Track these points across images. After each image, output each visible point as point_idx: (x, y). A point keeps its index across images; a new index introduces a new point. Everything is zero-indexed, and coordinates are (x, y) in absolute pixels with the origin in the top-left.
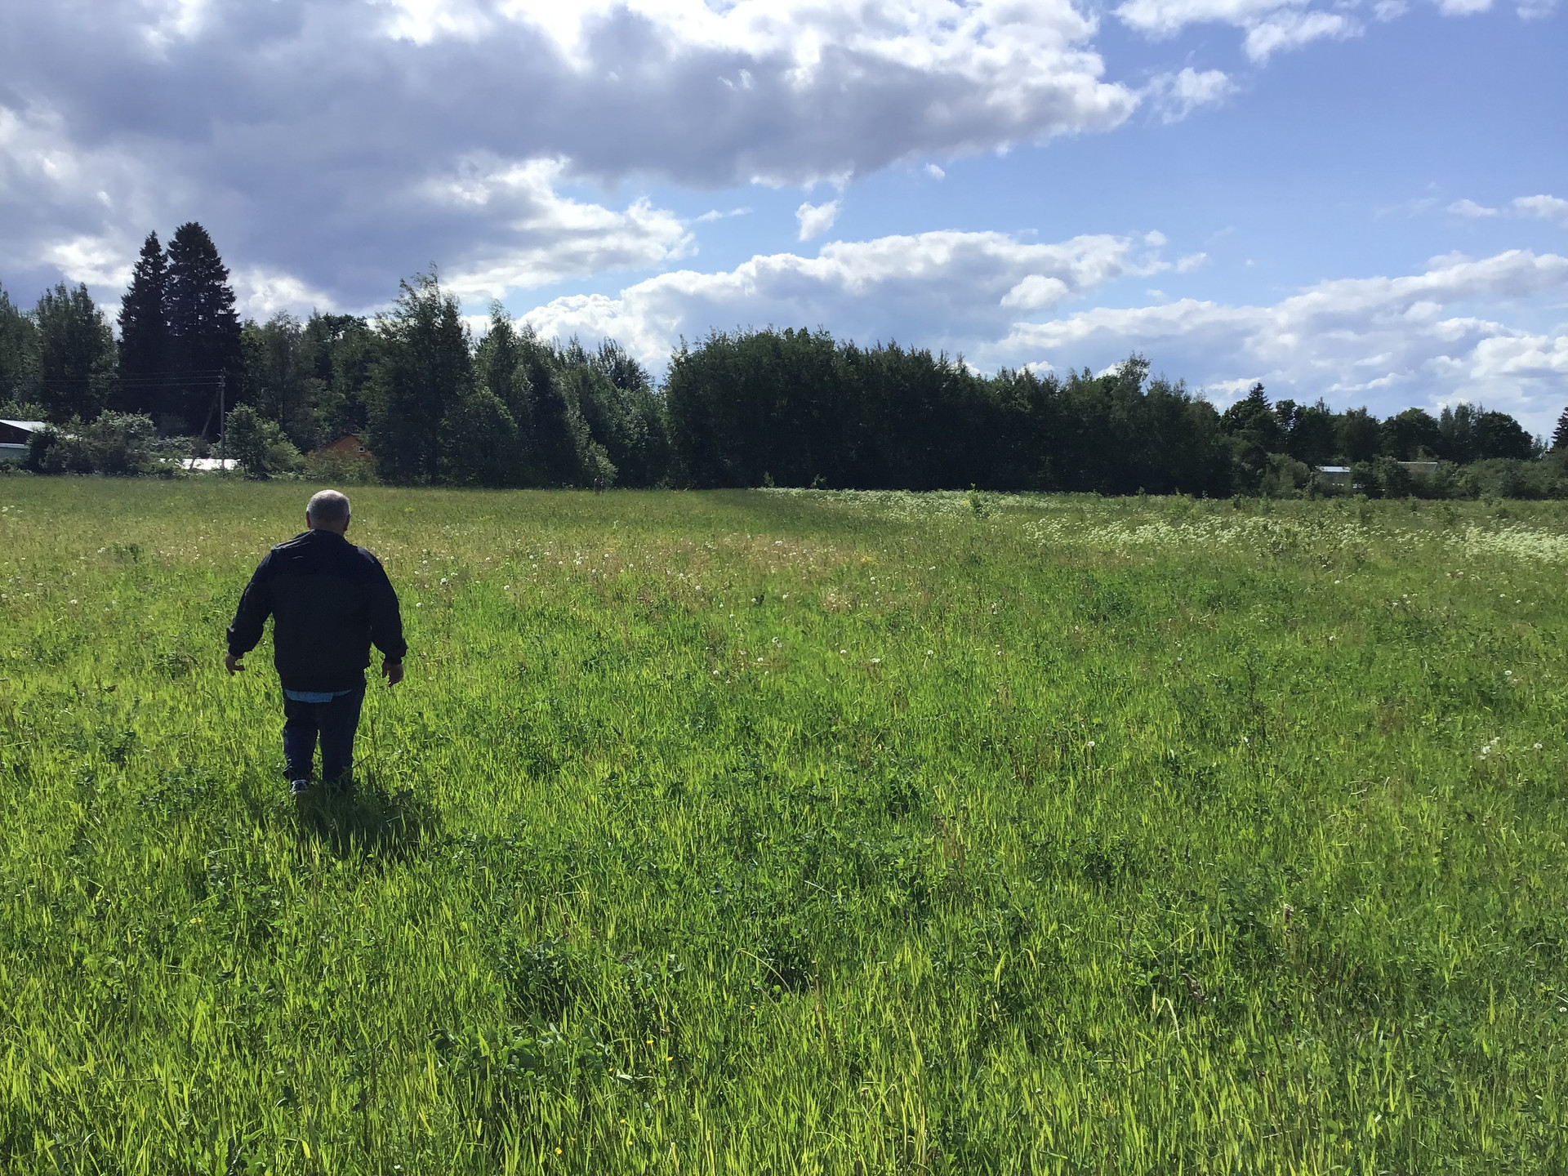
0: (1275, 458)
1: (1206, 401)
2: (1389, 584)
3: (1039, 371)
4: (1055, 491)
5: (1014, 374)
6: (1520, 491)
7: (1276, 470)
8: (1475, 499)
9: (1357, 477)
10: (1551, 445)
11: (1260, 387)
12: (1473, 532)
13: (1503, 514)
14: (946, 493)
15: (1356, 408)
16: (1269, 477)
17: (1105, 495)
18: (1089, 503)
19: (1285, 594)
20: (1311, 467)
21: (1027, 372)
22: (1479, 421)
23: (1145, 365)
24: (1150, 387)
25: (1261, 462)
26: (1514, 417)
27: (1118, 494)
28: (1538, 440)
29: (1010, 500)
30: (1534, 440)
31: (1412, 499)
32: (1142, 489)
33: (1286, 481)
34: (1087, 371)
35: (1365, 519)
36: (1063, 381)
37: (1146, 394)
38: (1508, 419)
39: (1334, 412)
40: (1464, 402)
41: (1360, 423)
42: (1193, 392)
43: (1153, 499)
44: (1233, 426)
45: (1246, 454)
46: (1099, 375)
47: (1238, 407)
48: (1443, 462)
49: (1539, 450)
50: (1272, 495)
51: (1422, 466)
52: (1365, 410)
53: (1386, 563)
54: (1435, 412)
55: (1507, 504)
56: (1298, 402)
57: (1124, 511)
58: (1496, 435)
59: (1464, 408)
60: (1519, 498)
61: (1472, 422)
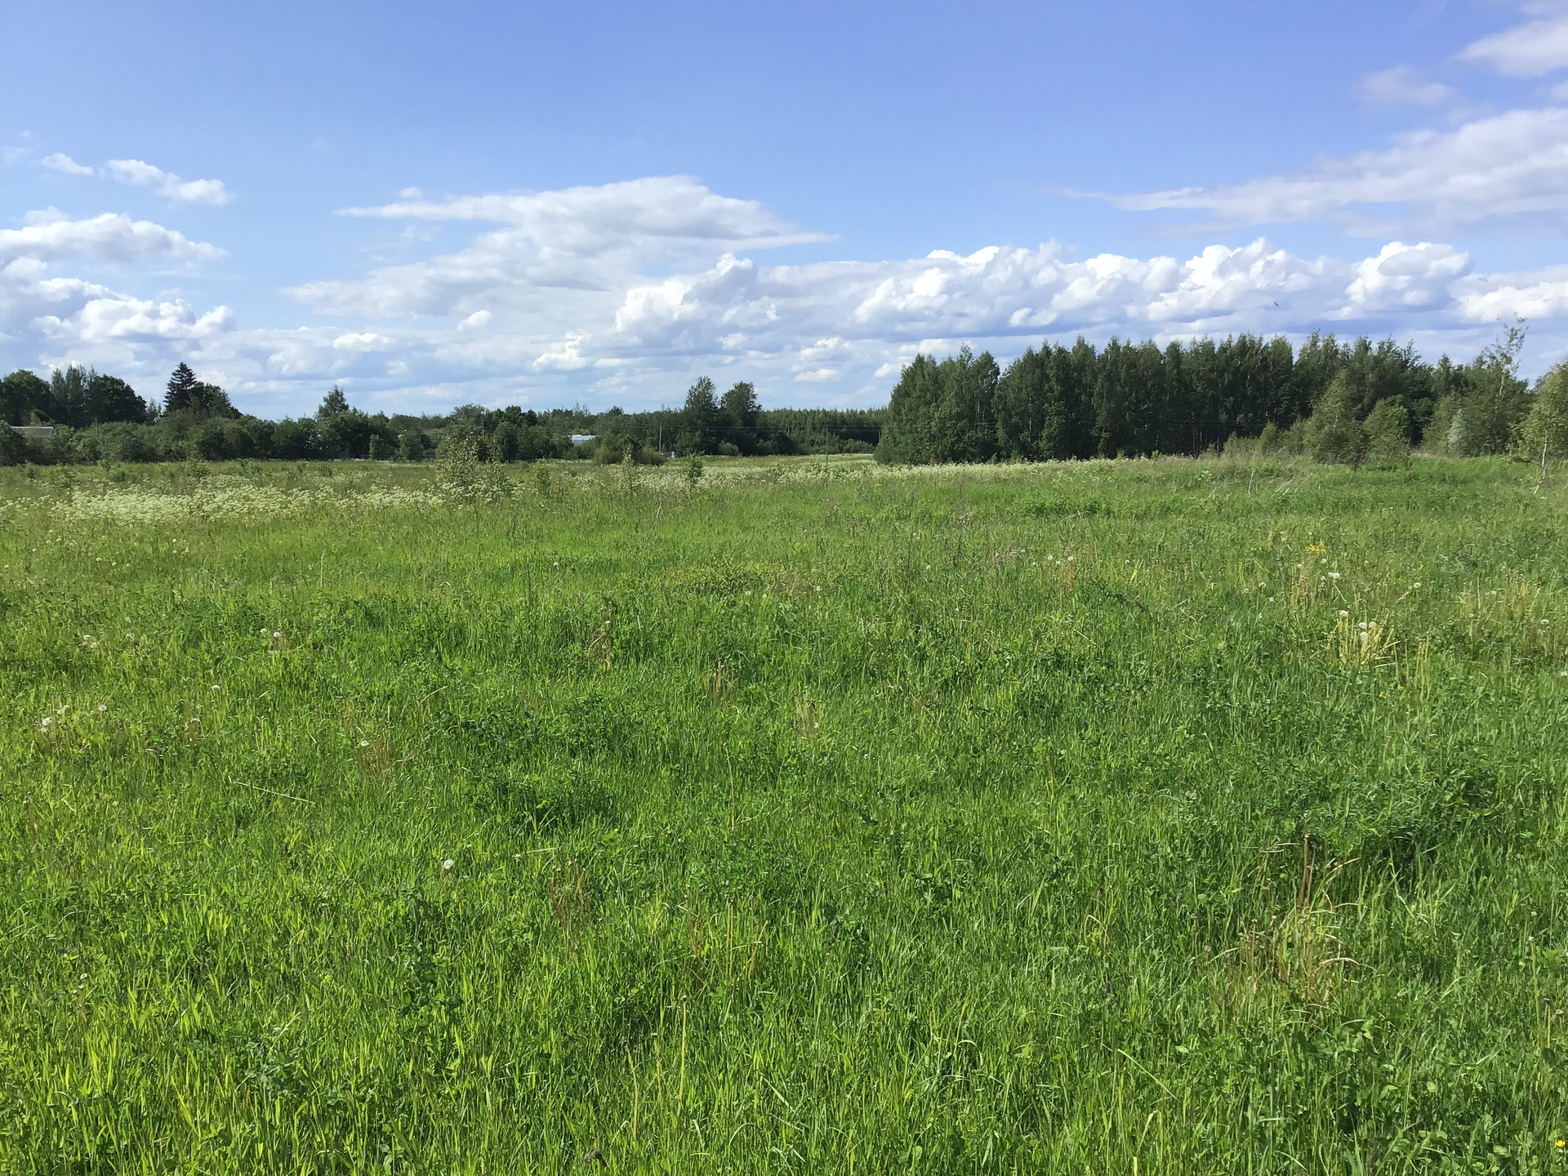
6: (141, 454)
8: (95, 464)
10: (163, 409)
12: (78, 496)
13: (121, 479)
22: (91, 385)
26: (126, 382)
28: (152, 404)
30: (148, 404)
31: (29, 465)
38: (121, 383)
40: (75, 365)
48: (60, 426)
49: (154, 414)
51: (34, 430)
54: (46, 376)
55: (125, 467)
58: (111, 399)
59: (75, 371)
60: (138, 461)
61: (86, 386)
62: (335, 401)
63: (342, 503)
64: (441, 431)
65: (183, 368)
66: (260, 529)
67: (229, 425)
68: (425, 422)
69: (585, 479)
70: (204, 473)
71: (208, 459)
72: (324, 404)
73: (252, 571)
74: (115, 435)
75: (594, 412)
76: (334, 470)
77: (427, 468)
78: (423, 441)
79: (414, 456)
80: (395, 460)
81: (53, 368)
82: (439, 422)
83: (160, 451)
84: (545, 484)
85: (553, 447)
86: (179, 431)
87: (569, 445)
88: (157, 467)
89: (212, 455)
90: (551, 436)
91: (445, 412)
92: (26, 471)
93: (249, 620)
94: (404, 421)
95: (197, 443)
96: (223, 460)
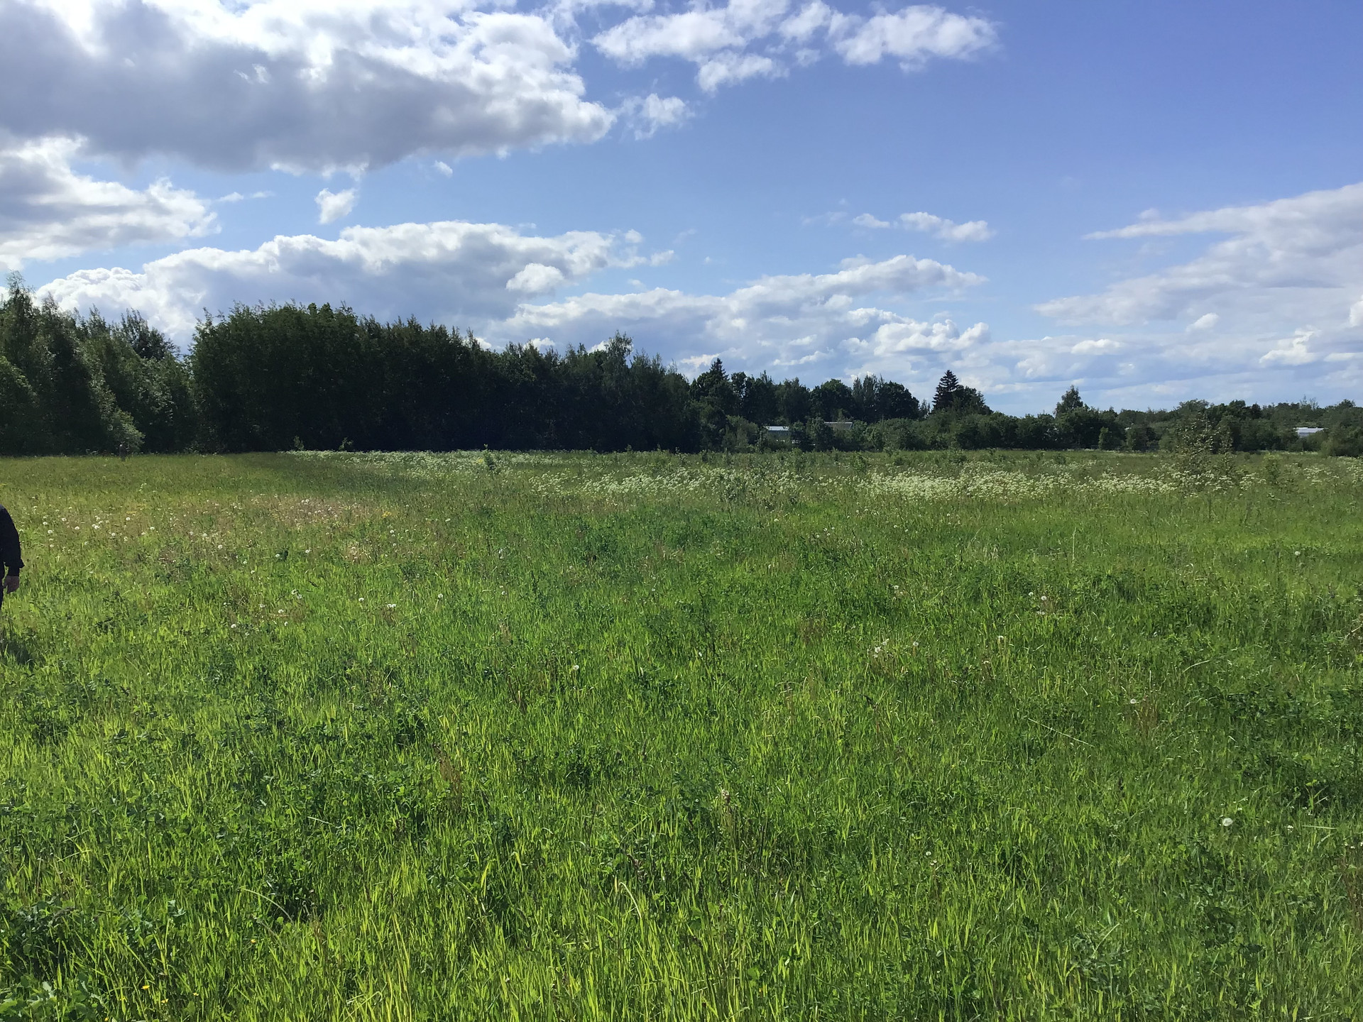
0: (733, 419)
1: (678, 373)
2: (814, 520)
3: (543, 346)
4: (559, 449)
5: (520, 348)
6: (912, 444)
7: (734, 429)
8: (881, 451)
9: (795, 435)
10: (932, 408)
11: (719, 362)
12: (876, 477)
13: (899, 462)
14: (464, 453)
15: (791, 379)
16: (728, 435)
17: (600, 452)
18: (585, 459)
19: (737, 531)
20: (760, 426)
21: (532, 347)
22: (881, 390)
23: (628, 343)
24: (633, 361)
25: (722, 423)
26: (906, 387)
27: (611, 451)
28: (924, 404)
29: (520, 458)
30: (920, 404)
31: (835, 451)
32: (630, 446)
33: (742, 439)
34: (582, 347)
35: (800, 467)
36: (562, 355)
37: (630, 366)
38: (901, 387)
39: (776, 382)
40: (870, 374)
41: (794, 391)
42: (667, 365)
43: (638, 454)
44: (699, 394)
45: (710, 417)
46: (592, 350)
47: (703, 378)
48: (857, 422)
49: (925, 411)
50: (732, 450)
51: (842, 425)
52: (797, 381)
53: (813, 504)
54: (849, 383)
55: (902, 454)
56: (748, 374)
57: (616, 464)
58: (894, 400)
59: (870, 379)
60: (911, 449)
61: (876, 390)
62: (1072, 399)
63: (1082, 487)
64: (1166, 424)
65: (949, 374)
66: (1013, 508)
67: (981, 420)
68: (1151, 416)
69: (1315, 472)
70: (963, 459)
71: (964, 448)
72: (1061, 402)
74: (895, 429)
75: (1323, 405)
76: (1068, 459)
77: (1152, 458)
78: (1147, 434)
79: (1139, 446)
80: (1121, 450)
81: (854, 378)
82: (1163, 416)
83: (928, 442)
84: (1273, 476)
85: (1278, 439)
86: (943, 425)
87: (1294, 437)
88: (926, 454)
89: (967, 445)
90: (1276, 429)
91: (1170, 406)
92: (833, 456)
93: (1019, 584)
94: (1131, 416)
95: (957, 435)
96: (975, 449)
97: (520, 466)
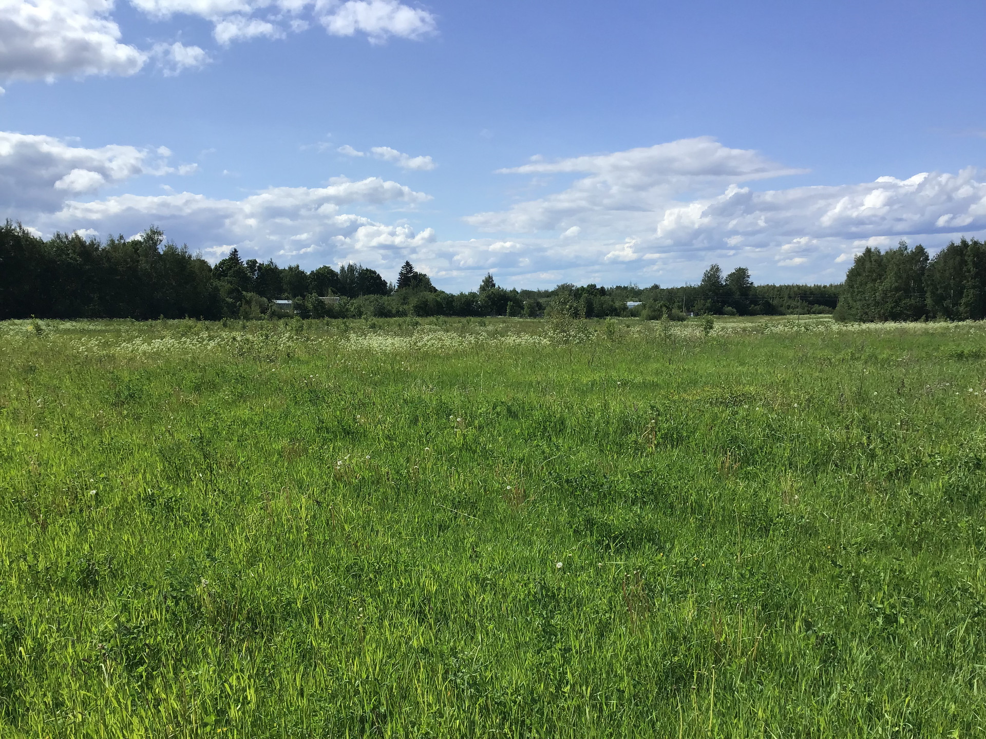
0: (249, 295)
1: (203, 259)
2: (304, 369)
3: (87, 236)
4: (102, 317)
5: (67, 237)
6: (383, 313)
7: (248, 302)
8: (360, 318)
9: (297, 307)
10: (396, 287)
11: (236, 251)
12: (353, 336)
13: (373, 326)
14: (16, 321)
15: (293, 265)
16: (244, 307)
17: (137, 320)
18: (124, 326)
20: (270, 300)
21: (77, 236)
22: (360, 274)
23: (160, 233)
24: (164, 249)
25: (240, 298)
26: (378, 272)
27: (147, 319)
28: (391, 285)
29: (68, 325)
30: (388, 285)
31: (326, 319)
32: (162, 316)
33: (255, 309)
34: (121, 237)
35: (299, 330)
36: (104, 244)
37: (162, 253)
38: (374, 273)
39: (281, 267)
40: (351, 263)
41: (296, 274)
42: (194, 253)
43: (170, 322)
44: (220, 275)
45: (230, 292)
46: (130, 239)
47: (223, 263)
48: (343, 297)
49: (391, 290)
50: (247, 318)
51: (331, 300)
52: (298, 266)
53: (304, 356)
54: (337, 269)
55: (375, 320)
56: (259, 261)
57: (151, 329)
58: (369, 282)
59: (352, 266)
60: (382, 317)
61: (357, 274)
62: (489, 282)
63: (493, 342)
64: (548, 299)
65: (408, 263)
66: (448, 357)
67: (430, 296)
68: (540, 294)
69: (636, 330)
70: (417, 323)
71: (419, 316)
72: (483, 284)
73: (445, 382)
74: (371, 302)
75: (642, 287)
76: (487, 323)
77: (540, 322)
78: (537, 306)
79: (532, 314)
80: (521, 317)
81: (340, 265)
82: (547, 294)
83: (394, 311)
84: (610, 333)
85: (616, 309)
86: (404, 300)
87: (625, 308)
88: (393, 320)
89: (420, 313)
90: (614, 303)
91: (551, 288)
92: (325, 322)
93: (444, 411)
94: (527, 294)
95: (413, 306)
96: (426, 316)
97: (67, 331)
